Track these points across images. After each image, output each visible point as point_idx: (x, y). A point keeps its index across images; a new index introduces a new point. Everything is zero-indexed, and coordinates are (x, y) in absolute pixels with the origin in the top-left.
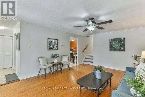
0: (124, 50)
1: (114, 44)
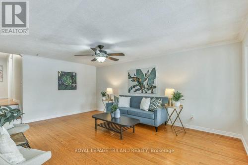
0: (75, 88)
1: (65, 79)
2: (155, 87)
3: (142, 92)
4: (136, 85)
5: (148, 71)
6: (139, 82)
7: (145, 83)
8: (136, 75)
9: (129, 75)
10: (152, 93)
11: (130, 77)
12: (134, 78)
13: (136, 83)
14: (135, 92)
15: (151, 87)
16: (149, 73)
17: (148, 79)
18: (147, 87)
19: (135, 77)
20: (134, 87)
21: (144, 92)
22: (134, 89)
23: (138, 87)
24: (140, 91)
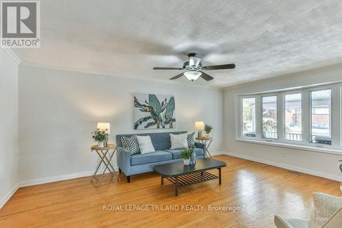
2: (174, 120)
3: (158, 127)
4: (149, 118)
5: (166, 99)
6: (153, 113)
7: (162, 114)
8: (148, 102)
9: (136, 101)
10: (171, 127)
11: (137, 104)
12: (145, 106)
13: (149, 114)
14: (146, 127)
15: (170, 120)
16: (167, 102)
17: (165, 111)
18: (164, 120)
19: (147, 105)
20: (145, 119)
21: (161, 127)
22: (145, 124)
23: (152, 120)
24: (156, 126)
